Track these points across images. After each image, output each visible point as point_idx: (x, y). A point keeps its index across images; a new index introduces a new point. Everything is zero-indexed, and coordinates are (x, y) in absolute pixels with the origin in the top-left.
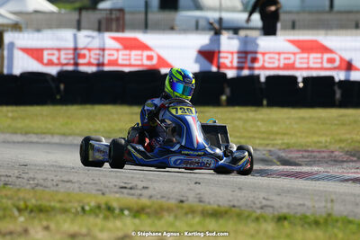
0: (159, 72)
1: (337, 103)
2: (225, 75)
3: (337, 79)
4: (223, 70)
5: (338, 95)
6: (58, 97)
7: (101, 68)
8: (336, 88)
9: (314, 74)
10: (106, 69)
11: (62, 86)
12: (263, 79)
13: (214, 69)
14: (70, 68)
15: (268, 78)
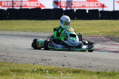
0: (41, 9)
1: (100, 18)
2: (62, 9)
3: (99, 10)
4: (62, 8)
5: (100, 15)
6: (7, 17)
7: (21, 8)
8: (99, 13)
9: (92, 9)
10: (23, 8)
11: (9, 14)
12: (75, 11)
13: (59, 7)
14: (11, 8)
15: (77, 10)
